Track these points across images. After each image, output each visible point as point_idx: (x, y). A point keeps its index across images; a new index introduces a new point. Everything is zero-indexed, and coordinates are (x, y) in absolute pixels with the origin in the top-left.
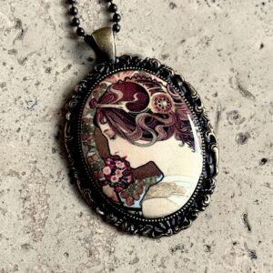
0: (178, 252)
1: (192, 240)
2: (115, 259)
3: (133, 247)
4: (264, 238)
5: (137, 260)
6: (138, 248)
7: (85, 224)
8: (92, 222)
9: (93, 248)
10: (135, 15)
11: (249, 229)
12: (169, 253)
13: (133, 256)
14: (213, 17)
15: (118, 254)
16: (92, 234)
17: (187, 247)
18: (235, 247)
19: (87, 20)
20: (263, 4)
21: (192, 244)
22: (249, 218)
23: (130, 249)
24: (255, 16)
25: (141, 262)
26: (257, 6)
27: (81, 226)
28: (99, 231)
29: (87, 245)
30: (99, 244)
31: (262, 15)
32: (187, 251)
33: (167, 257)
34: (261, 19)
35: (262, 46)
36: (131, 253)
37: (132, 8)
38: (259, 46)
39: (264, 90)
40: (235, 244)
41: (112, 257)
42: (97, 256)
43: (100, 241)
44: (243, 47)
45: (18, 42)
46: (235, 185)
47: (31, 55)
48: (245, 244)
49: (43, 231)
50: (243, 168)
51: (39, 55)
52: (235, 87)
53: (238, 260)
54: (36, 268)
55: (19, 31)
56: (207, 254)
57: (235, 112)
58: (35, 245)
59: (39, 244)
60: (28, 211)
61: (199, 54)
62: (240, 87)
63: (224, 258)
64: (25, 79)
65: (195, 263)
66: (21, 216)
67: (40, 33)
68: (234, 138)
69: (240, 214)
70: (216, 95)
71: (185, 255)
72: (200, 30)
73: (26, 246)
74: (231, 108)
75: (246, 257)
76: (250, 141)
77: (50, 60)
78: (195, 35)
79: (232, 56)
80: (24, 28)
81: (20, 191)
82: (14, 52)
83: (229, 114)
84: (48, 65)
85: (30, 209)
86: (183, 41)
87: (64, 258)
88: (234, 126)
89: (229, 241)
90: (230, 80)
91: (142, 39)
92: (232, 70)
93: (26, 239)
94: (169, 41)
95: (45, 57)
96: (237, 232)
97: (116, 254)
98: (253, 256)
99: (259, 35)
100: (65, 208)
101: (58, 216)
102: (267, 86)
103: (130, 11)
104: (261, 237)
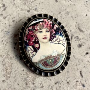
0: (57, 84)
1: (62, 80)
2: (35, 86)
3: (42, 82)
4: (87, 80)
5: (43, 87)
6: (43, 83)
7: (25, 74)
8: (27, 73)
9: (27, 82)
10: (44, 4)
11: (82, 77)
12: (54, 84)
13: (42, 85)
14: (70, 5)
15: (36, 84)
16: (27, 77)
17: (61, 82)
18: (77, 83)
19: (28, 5)
20: (87, 2)
21: (62, 81)
22: (82, 73)
23: (41, 83)
24: (84, 6)
25: (44, 87)
26: (85, 2)
27: (24, 74)
28: (30, 76)
29: (25, 81)
30: (30, 81)
31: (87, 5)
32: (60, 84)
33: (54, 86)
34: (86, 6)
35: (86, 15)
36: (41, 84)
37: (43, 2)
38: (85, 15)
39: (87, 30)
40: (77, 81)
41: (34, 85)
42: (29, 85)
43: (30, 80)
44: (80, 15)
45: (4, 11)
46: (77, 61)
47: (8, 16)
48: (81, 82)
49: (10, 76)
50: (80, 55)
51: (11, 16)
52: (77, 28)
53: (78, 87)
54: (7, 89)
55: (4, 8)
56: (67, 85)
57: (77, 37)
58: (7, 81)
59: (8, 80)
60: (5, 69)
61: (65, 17)
62: (79, 29)
63: (73, 86)
64: (5, 24)
65: (63, 88)
66: (2, 71)
67: (11, 9)
68: (77, 45)
69: (79, 71)
70: (71, 31)
71: (60, 85)
72: (66, 9)
73: (3, 81)
74: (76, 35)
75: (81, 86)
76: (82, 46)
77: (14, 18)
78: (64, 11)
79: (76, 18)
80: (6, 7)
81: (2, 62)
82: (2, 15)
83: (75, 37)
84: (14, 19)
85: (6, 68)
86: (60, 13)
87: (17, 86)
88: (77, 41)
89: (75, 80)
90: (76, 26)
91: (46, 12)
92: (76, 23)
93: (4, 79)
94: (55, 13)
95: (12, 17)
96: (78, 78)
97: (35, 84)
98: (83, 86)
99: (85, 12)
100: (18, 68)
101: (16, 71)
102: (88, 28)
103: (42, 2)
104: (86, 79)
